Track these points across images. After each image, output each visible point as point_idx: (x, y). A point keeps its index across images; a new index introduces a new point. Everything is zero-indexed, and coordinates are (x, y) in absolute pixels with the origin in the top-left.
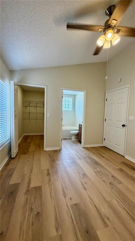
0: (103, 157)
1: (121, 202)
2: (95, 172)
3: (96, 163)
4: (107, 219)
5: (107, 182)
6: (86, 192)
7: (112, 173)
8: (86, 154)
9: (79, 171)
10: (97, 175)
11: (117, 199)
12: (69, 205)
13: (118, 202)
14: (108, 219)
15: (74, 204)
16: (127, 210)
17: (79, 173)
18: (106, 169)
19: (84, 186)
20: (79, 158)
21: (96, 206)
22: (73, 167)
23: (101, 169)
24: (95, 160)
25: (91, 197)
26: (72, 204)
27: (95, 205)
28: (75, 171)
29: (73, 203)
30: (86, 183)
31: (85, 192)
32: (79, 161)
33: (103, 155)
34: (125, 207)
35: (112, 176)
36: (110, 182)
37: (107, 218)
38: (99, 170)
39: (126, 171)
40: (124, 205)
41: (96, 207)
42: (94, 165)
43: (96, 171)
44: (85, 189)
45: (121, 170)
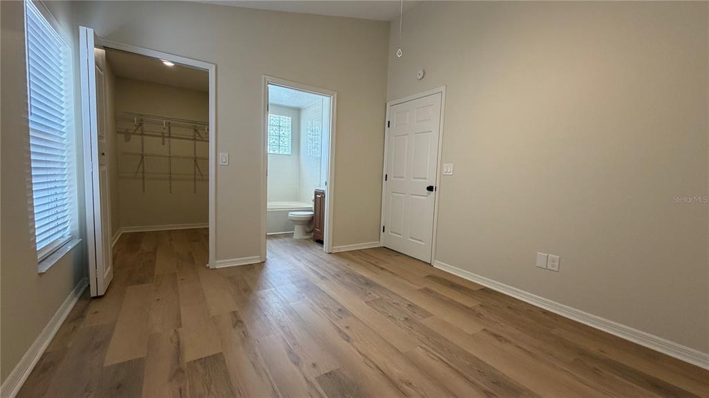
0: (382, 269)
1: (433, 349)
2: (367, 302)
3: (368, 283)
4: (408, 386)
5: (398, 317)
6: (352, 345)
7: (407, 298)
8: (339, 268)
9: (326, 306)
10: (374, 308)
11: (424, 345)
12: (312, 379)
13: (427, 351)
14: (409, 384)
15: (326, 374)
16: (447, 361)
17: (327, 309)
18: (393, 293)
19: (345, 334)
20: (323, 278)
21: (379, 366)
22: (307, 298)
23: (381, 295)
24: (364, 277)
25: (364, 352)
26: (319, 375)
27: (377, 366)
28: (316, 306)
29: (323, 373)
30: (347, 327)
31: (349, 344)
32: (323, 286)
33: (383, 266)
34: (442, 358)
35: (410, 305)
36: (406, 317)
37: (406, 384)
38: (378, 297)
39: (438, 292)
40: (440, 353)
41: (378, 368)
42: (362, 289)
43: (369, 300)
44: (348, 339)
45: (427, 291)
